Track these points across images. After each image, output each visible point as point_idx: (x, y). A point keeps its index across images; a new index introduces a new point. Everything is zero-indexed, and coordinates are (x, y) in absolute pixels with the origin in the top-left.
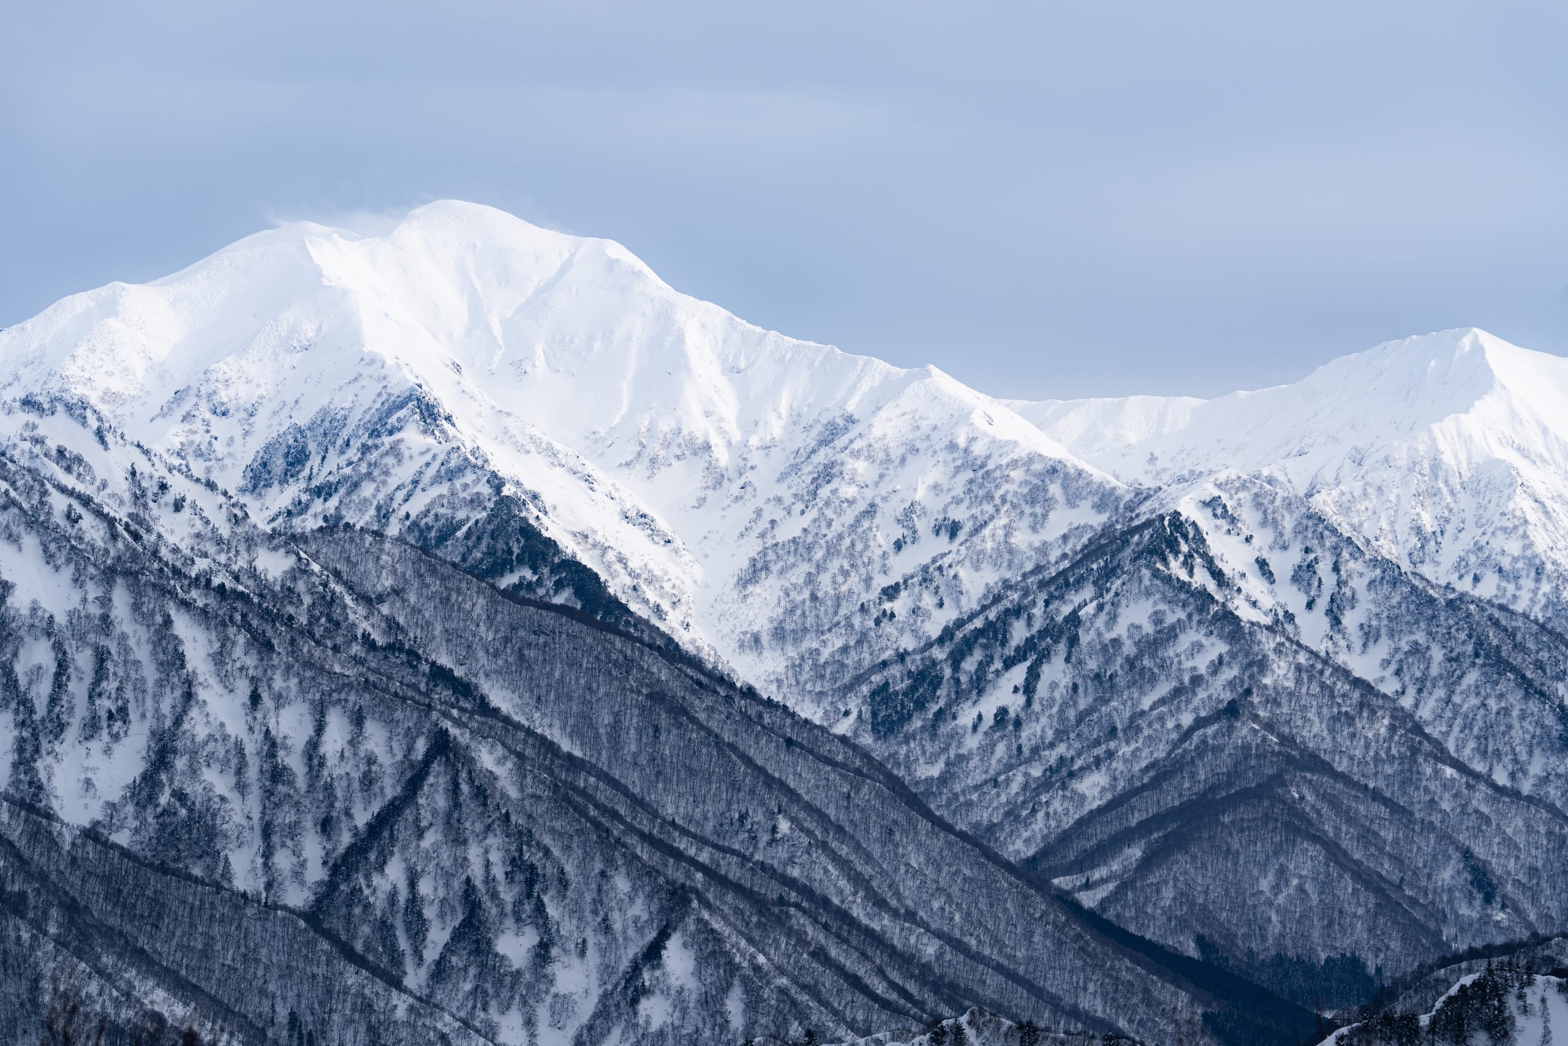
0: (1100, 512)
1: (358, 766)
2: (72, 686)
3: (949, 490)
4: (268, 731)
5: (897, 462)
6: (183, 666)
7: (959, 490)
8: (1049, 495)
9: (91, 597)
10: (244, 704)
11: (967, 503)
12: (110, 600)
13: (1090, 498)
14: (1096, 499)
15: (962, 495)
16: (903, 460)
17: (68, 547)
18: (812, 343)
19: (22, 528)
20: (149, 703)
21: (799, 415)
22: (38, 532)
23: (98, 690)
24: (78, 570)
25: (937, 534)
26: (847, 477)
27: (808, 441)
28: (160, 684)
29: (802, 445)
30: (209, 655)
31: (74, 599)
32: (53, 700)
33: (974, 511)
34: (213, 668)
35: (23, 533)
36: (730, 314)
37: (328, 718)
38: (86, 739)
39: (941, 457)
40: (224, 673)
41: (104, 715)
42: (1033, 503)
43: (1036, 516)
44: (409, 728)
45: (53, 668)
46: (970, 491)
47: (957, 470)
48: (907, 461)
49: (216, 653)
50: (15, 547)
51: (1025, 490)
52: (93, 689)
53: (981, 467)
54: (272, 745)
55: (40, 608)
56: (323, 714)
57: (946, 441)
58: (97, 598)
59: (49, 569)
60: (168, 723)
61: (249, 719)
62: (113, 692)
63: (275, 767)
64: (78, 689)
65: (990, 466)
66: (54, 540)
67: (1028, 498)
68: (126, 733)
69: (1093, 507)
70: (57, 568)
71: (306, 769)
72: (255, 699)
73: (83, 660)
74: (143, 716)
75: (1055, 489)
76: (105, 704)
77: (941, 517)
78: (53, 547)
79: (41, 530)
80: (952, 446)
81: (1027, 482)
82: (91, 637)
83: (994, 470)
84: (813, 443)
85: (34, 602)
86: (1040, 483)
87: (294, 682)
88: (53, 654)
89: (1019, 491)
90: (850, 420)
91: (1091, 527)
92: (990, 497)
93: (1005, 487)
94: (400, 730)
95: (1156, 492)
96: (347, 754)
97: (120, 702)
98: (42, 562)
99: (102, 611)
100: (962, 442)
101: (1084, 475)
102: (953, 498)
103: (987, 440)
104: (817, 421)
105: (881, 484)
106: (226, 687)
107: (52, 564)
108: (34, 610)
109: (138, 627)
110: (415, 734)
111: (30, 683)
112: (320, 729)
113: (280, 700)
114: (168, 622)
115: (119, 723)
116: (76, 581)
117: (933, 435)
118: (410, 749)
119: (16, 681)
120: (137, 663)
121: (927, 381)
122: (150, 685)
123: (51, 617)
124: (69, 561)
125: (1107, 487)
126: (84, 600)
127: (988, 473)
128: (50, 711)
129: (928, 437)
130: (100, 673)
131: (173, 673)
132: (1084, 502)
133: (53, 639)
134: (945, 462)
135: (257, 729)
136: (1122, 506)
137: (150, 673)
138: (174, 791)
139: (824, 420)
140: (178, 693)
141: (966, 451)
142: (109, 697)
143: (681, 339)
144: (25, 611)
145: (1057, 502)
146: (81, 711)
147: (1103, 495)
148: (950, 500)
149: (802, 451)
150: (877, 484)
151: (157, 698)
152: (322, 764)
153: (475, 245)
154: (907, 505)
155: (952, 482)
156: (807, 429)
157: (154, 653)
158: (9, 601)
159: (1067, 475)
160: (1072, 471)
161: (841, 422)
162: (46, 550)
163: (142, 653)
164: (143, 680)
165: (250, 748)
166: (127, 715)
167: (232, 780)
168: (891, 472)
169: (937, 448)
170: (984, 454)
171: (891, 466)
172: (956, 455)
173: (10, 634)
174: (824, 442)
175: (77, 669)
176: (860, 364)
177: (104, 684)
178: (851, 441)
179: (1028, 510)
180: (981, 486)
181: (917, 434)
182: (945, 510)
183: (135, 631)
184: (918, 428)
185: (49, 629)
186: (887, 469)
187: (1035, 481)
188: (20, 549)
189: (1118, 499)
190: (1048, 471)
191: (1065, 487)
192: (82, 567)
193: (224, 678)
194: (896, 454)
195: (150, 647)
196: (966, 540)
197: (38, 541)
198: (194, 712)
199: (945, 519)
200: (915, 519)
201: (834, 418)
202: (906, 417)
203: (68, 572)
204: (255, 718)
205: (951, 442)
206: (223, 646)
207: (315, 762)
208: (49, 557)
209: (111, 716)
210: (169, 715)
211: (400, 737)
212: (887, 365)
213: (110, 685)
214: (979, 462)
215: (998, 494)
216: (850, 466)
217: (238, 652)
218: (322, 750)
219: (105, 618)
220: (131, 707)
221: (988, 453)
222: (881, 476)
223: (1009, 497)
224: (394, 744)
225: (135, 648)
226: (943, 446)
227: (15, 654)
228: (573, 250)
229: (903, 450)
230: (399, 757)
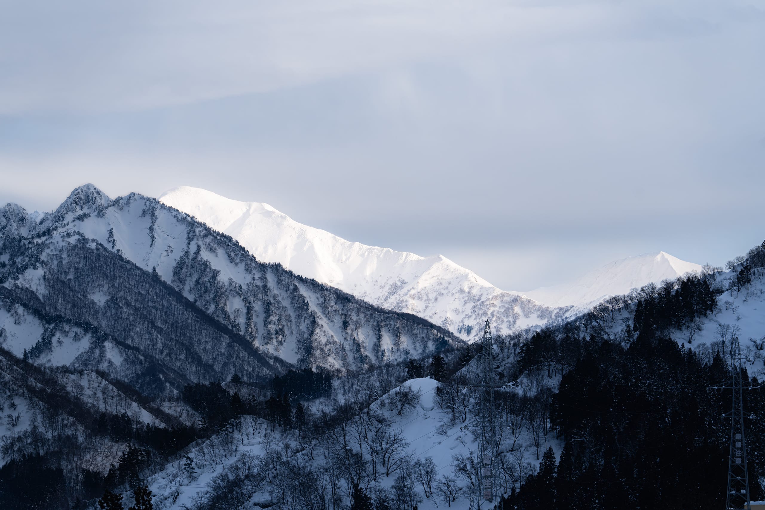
0: (542, 319)
1: (400, 356)
2: (254, 319)
3: (463, 312)
4: (354, 339)
5: (433, 300)
6: (308, 309)
7: (468, 311)
8: (515, 312)
9: (256, 277)
10: (340, 327)
11: (474, 316)
12: (266, 278)
13: (536, 313)
14: (538, 313)
15: (470, 314)
16: (436, 299)
17: (240, 254)
18: (377, 247)
19: (216, 245)
20: (294, 327)
21: (376, 281)
22: (224, 247)
23: (269, 320)
24: (246, 265)
25: (460, 333)
26: (410, 307)
27: (384, 293)
28: (299, 317)
29: (381, 295)
30: (318, 304)
31: (249, 278)
32: (248, 325)
33: (478, 321)
34: (321, 311)
35: (217, 247)
36: (334, 235)
37: (382, 333)
38: (266, 344)
39: (457, 295)
40: (327, 313)
41: (273, 332)
42: (507, 316)
43: (510, 322)
44: (423, 337)
45: (245, 311)
46: (474, 311)
47: (466, 302)
48: (439, 299)
49: (322, 303)
50: (214, 255)
51: (503, 310)
52: (266, 320)
53: (478, 300)
54: (357, 346)
55: (233, 282)
56: (380, 331)
57: (458, 288)
58: (260, 278)
59: (233, 265)
60: (306, 336)
61: (344, 334)
62: (276, 321)
63: (361, 356)
64: (258, 319)
65: (483, 299)
66: (232, 251)
67: (505, 313)
68: (284, 341)
69: (538, 317)
70: (236, 264)
71: (376, 358)
72: (345, 324)
73: (258, 306)
74: (292, 333)
75: (517, 309)
76: (272, 328)
77: (461, 325)
78: (233, 254)
79: (225, 247)
80: (461, 291)
81: (503, 307)
82: (260, 296)
83: (486, 301)
84: (387, 294)
85: (230, 279)
86: (510, 307)
87: (362, 316)
88: (244, 304)
89: (500, 310)
90: (403, 282)
91: (539, 326)
92: (485, 314)
93: (492, 309)
94: (418, 338)
95: (571, 308)
96: (394, 350)
97: (280, 327)
98: (228, 262)
99: (263, 284)
100: (466, 289)
101: (531, 302)
102: (466, 315)
103: (478, 288)
104: (386, 283)
105: (427, 311)
106: (329, 319)
107: (233, 263)
108: (231, 283)
109: (281, 291)
110: (426, 340)
111: (235, 317)
112: (379, 338)
113: (357, 324)
114: (296, 289)
115: (281, 336)
116: (247, 270)
117: (450, 287)
118: (425, 347)
119: (229, 316)
120: (285, 308)
121: (442, 262)
122: (293, 319)
123: (240, 285)
124: (242, 261)
125: (544, 307)
126: (254, 279)
127: (483, 302)
128: (247, 331)
129: (447, 288)
130: (268, 313)
131: (304, 312)
132: (533, 314)
133: (242, 297)
134: (459, 299)
135: (349, 339)
136: (553, 316)
137: (291, 312)
138: (317, 366)
139: (390, 282)
140: (308, 321)
141: (469, 293)
142: (274, 324)
143: (312, 247)
144: (227, 284)
145: (519, 315)
146: (262, 331)
147: (542, 311)
148: (464, 316)
149: (381, 298)
150: (425, 311)
151: (298, 323)
152: (383, 354)
153: (199, 206)
154: (443, 320)
155: (464, 308)
156: (382, 287)
157: (291, 303)
158: (218, 278)
159: (522, 303)
160: (525, 300)
161: (399, 284)
162: (229, 256)
163: (286, 303)
164: (290, 316)
165: (347, 347)
166: (284, 332)
167: (341, 362)
168: (431, 305)
169: (454, 292)
170: (479, 294)
171: (430, 302)
172: (464, 295)
173: (222, 294)
174: (392, 293)
175: (255, 311)
176: (404, 257)
177: (271, 317)
178: (409, 291)
179: (505, 320)
180: (480, 309)
181: (441, 287)
182: (462, 321)
183: (280, 293)
184: (441, 284)
185: (239, 292)
186: (429, 303)
187: (507, 306)
188: (217, 256)
189: (550, 313)
190: (513, 301)
191: (523, 308)
192: (249, 263)
193: (327, 315)
194: (432, 296)
195: (289, 300)
196: (477, 334)
197: (224, 252)
198: (317, 330)
199: (463, 326)
200: (448, 326)
201: (395, 281)
202: (434, 278)
203: (242, 266)
204: (347, 333)
205: (461, 289)
206: (325, 300)
207: (380, 354)
208: (231, 260)
209: (277, 333)
210: (306, 331)
211: (419, 341)
212: (418, 256)
213: (274, 318)
214: (476, 298)
215: (489, 313)
216: (410, 302)
217: (332, 303)
218: (382, 348)
219: (265, 287)
220: (286, 329)
221: (480, 293)
222: (426, 307)
223: (495, 313)
224: (417, 345)
225: (282, 301)
226: (457, 291)
227: (225, 304)
228: (248, 208)
229: (435, 294)
230: (420, 351)
